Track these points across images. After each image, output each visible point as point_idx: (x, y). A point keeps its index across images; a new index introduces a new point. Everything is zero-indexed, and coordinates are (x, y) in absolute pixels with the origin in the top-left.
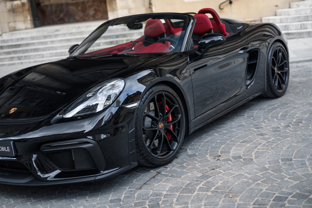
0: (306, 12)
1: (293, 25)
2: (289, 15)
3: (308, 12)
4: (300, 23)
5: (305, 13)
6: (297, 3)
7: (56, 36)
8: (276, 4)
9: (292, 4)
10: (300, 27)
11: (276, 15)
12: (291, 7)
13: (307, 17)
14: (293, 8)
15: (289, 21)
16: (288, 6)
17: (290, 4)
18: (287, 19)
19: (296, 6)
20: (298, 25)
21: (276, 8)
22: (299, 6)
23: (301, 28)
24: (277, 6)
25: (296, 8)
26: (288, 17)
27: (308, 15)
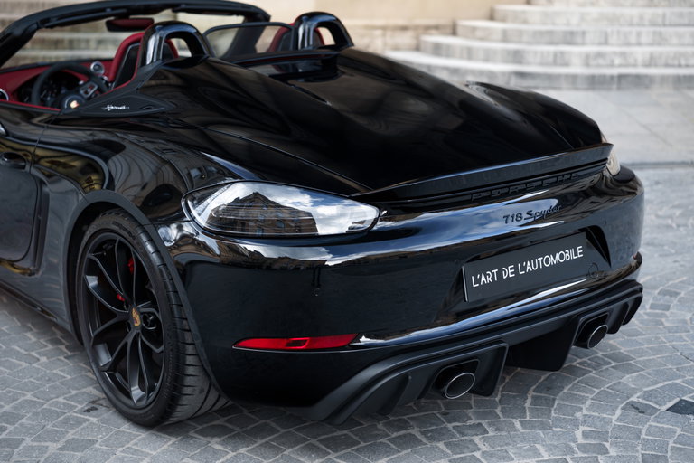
0: (569, 21)
1: (536, 53)
2: (525, 22)
3: (574, 20)
4: (552, 48)
5: (565, 21)
10: (551, 58)
11: (492, 18)
13: (572, 33)
14: (537, 5)
15: (525, 38)
18: (521, 33)
20: (548, 53)
23: (555, 63)
25: (544, 5)
26: (523, 27)
27: (574, 28)
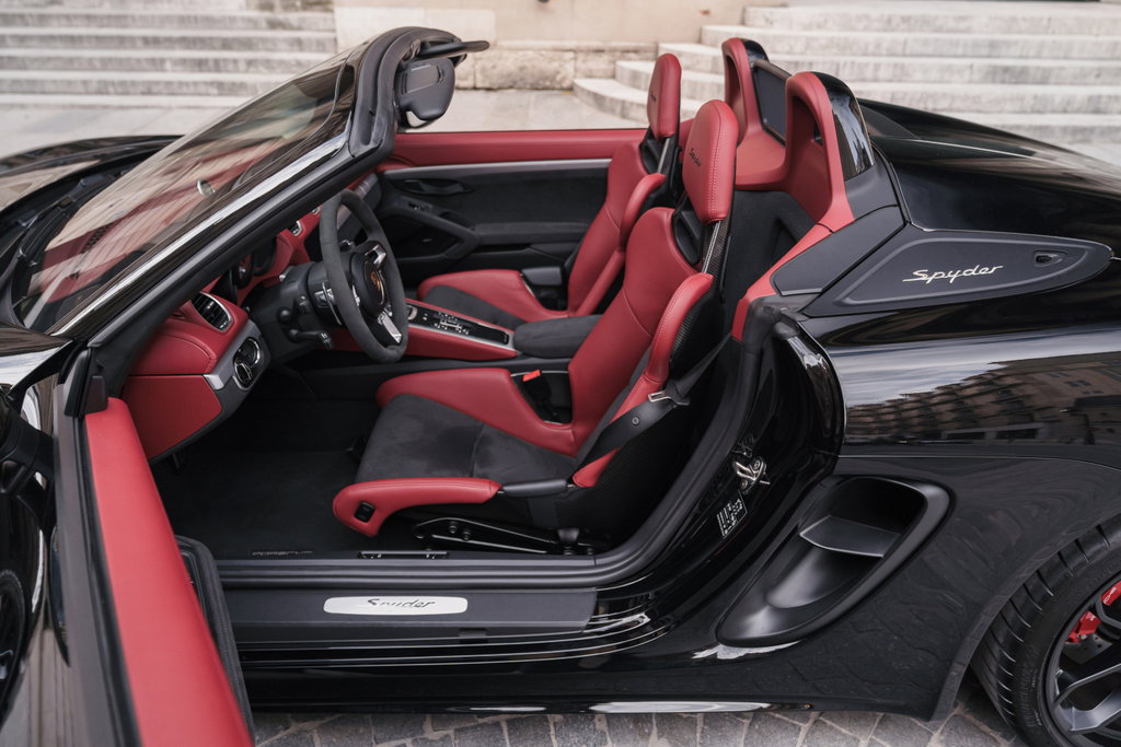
0: (791, 48)
5: (787, 48)
6: (767, 11)
7: (43, 19)
8: (705, 8)
9: (752, 11)
11: (700, 41)
12: (748, 22)
14: (752, 26)
16: (738, 19)
17: (744, 11)
19: (762, 22)
21: (705, 17)
22: (771, 23)
24: (706, 13)
25: (762, 27)
